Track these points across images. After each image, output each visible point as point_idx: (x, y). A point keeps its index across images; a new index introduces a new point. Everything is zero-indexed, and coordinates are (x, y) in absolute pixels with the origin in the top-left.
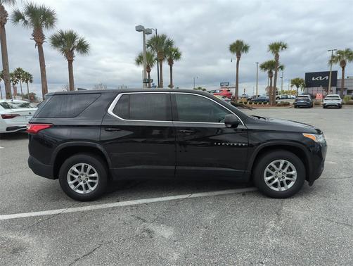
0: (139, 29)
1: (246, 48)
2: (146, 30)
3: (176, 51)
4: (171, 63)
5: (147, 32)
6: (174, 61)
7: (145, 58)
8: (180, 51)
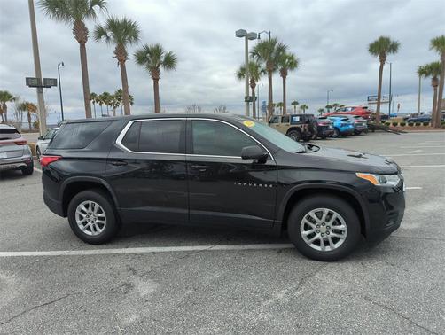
0: (241, 34)
1: (394, 47)
2: (249, 35)
3: (291, 58)
4: (284, 74)
5: (251, 37)
6: (289, 72)
7: (247, 70)
8: (296, 58)
